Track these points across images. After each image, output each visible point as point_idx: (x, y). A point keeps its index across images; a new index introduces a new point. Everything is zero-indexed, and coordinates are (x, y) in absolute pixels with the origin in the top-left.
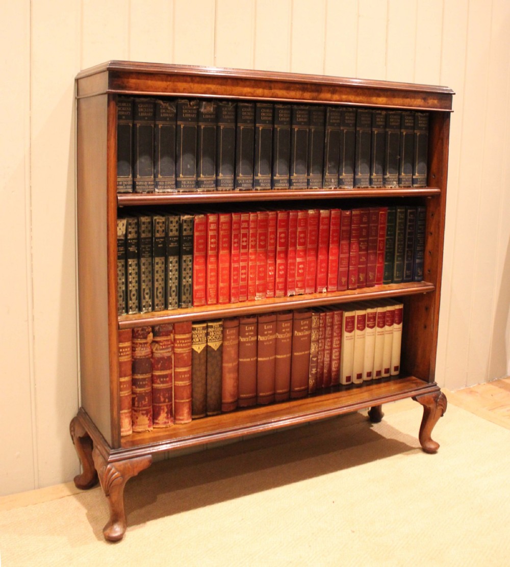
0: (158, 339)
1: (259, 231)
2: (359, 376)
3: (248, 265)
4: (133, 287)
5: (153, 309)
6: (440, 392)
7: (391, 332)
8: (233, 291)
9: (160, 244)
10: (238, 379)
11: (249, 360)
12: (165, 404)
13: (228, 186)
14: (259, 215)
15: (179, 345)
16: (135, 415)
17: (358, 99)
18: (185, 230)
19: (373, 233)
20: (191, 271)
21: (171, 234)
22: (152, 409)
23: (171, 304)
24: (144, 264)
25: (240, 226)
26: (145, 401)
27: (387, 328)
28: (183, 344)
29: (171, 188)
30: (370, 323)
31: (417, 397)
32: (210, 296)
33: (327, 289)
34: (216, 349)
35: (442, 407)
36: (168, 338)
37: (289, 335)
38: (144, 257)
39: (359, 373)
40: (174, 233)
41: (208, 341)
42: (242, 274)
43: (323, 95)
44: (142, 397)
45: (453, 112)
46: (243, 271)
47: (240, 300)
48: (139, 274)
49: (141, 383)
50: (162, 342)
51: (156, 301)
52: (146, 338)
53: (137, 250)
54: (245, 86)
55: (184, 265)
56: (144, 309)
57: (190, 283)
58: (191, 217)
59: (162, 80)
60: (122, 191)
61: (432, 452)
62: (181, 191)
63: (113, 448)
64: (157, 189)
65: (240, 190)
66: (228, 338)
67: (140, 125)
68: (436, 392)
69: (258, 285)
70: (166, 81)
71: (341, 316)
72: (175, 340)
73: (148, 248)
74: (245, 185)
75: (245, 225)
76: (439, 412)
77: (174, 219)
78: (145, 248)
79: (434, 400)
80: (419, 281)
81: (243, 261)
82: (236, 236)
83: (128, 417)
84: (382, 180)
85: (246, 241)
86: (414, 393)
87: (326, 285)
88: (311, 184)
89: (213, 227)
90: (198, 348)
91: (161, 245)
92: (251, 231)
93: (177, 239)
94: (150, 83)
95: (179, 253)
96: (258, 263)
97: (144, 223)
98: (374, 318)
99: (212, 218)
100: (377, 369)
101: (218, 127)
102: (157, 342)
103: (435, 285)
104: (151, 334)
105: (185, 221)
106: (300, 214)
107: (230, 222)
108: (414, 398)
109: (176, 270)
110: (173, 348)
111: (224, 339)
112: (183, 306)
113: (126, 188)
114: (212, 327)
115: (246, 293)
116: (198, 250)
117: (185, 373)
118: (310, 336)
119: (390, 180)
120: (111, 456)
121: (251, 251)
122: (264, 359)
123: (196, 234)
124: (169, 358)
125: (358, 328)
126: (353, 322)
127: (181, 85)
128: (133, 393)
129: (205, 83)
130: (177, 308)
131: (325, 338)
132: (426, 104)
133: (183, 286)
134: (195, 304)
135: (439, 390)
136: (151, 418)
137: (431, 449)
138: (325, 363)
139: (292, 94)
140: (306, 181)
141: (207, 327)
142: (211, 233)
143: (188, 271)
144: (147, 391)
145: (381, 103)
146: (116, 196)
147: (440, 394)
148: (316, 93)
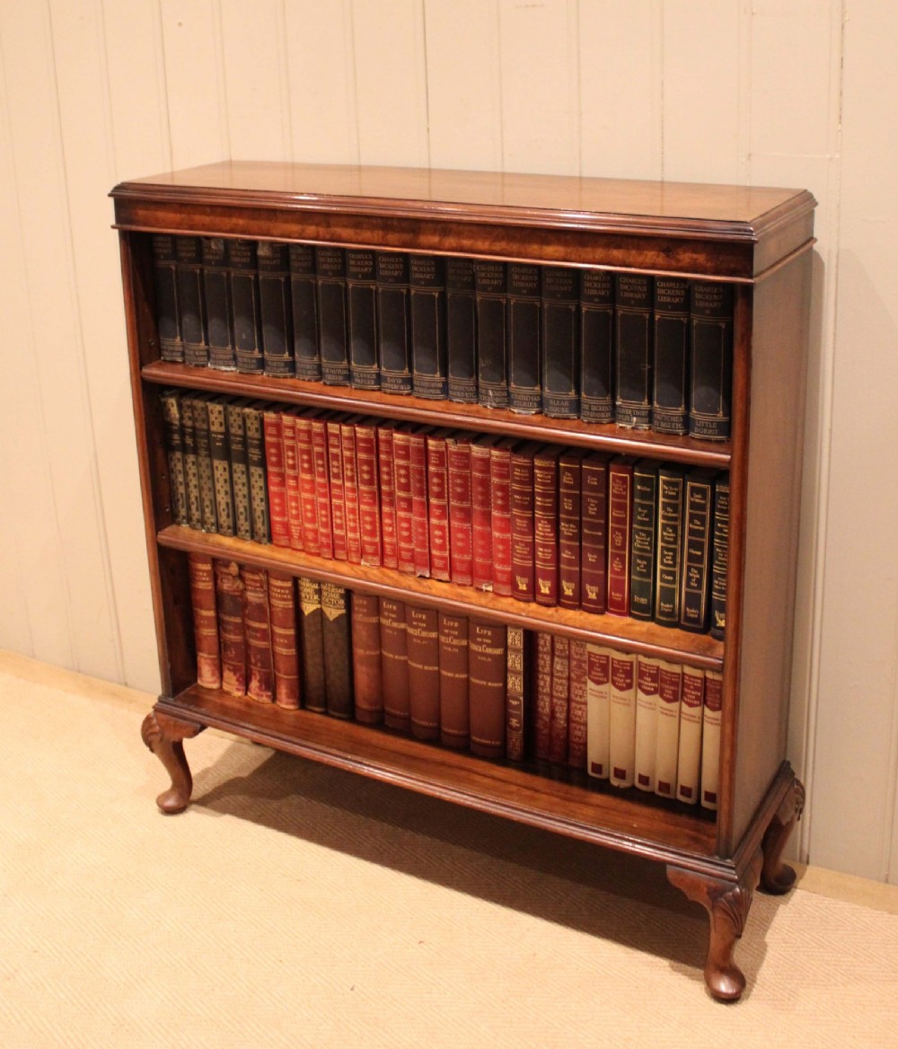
0: (243, 574)
1: (360, 455)
2: (620, 774)
3: (345, 505)
5: (219, 531)
7: (694, 720)
8: (322, 540)
9: (219, 441)
10: (380, 679)
11: (391, 655)
12: (257, 669)
13: (306, 374)
14: (358, 429)
15: (271, 593)
16: (221, 666)
17: (498, 246)
18: (249, 429)
19: (592, 510)
20: (262, 492)
21: (232, 430)
22: (244, 668)
23: (241, 530)
24: (202, 465)
25: (326, 441)
26: (231, 652)
29: (225, 366)
30: (643, 682)
32: (294, 536)
33: (494, 586)
34: (333, 618)
36: (256, 578)
38: (201, 455)
39: (620, 766)
40: (236, 430)
41: (323, 602)
42: (337, 518)
43: (423, 239)
44: (226, 644)
47: (336, 557)
49: (230, 628)
51: (221, 521)
52: (227, 567)
53: (193, 442)
54: (286, 222)
55: (254, 481)
58: (258, 412)
59: (175, 212)
60: (168, 359)
61: (716, 995)
62: (237, 371)
63: (164, 694)
64: (211, 363)
65: (325, 384)
66: (358, 609)
69: (365, 542)
70: (180, 213)
72: (268, 584)
73: (205, 444)
74: (329, 377)
77: (233, 410)
78: (201, 443)
81: (336, 497)
82: (320, 456)
83: (209, 665)
85: (337, 467)
87: (490, 580)
88: (451, 393)
89: (288, 433)
90: (304, 607)
91: (220, 444)
92: (346, 454)
93: (241, 439)
94: (161, 214)
95: (245, 460)
96: (363, 507)
97: (198, 408)
99: (287, 419)
100: (661, 777)
104: (234, 564)
106: (431, 443)
107: (309, 432)
111: (349, 608)
112: (258, 540)
113: (171, 356)
116: (273, 463)
117: (286, 637)
121: (348, 484)
122: (419, 666)
123: (267, 439)
124: (264, 607)
127: (198, 218)
128: (219, 636)
129: (230, 216)
130: (249, 538)
131: (551, 675)
132: (674, 263)
134: (274, 542)
136: (241, 679)
139: (367, 235)
140: (441, 385)
142: (287, 442)
143: (260, 490)
144: (233, 641)
145: (551, 257)
146: (138, 367)
147: (732, 889)
148: (411, 236)
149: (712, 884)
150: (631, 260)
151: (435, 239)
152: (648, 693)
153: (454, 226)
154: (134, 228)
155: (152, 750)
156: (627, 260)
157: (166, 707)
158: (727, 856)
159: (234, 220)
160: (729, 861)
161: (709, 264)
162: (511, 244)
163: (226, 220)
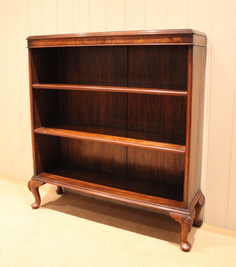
17: (126, 41)
43: (107, 42)
61: (184, 250)
94: (39, 43)
132: (172, 41)
139: (92, 42)
145: (140, 43)
146: (31, 84)
147: (188, 217)
148: (103, 41)
149: (182, 216)
150: (161, 41)
151: (110, 41)
153: (115, 37)
154: (32, 47)
155: (30, 191)
156: (160, 42)
157: (34, 178)
158: (186, 208)
159: (58, 42)
160: (187, 210)
161: (181, 41)
162: (129, 40)
163: (56, 42)
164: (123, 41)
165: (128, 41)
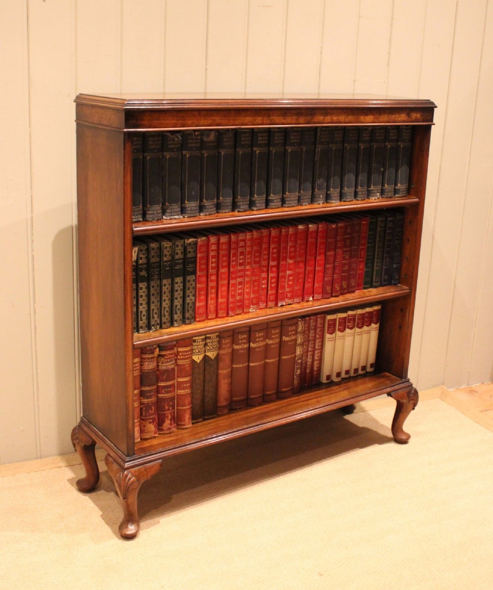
0: (163, 353)
1: (255, 248)
2: (338, 374)
3: (244, 280)
4: (143, 308)
5: (161, 328)
6: (413, 387)
7: (369, 332)
8: (231, 305)
9: (168, 267)
10: (231, 384)
11: (241, 365)
12: (170, 412)
13: (227, 209)
14: (255, 233)
15: (181, 357)
16: (142, 423)
18: (189, 252)
19: (356, 243)
20: (194, 290)
21: (177, 257)
22: (157, 418)
23: (176, 321)
24: (153, 287)
25: (238, 245)
26: (152, 410)
27: (365, 328)
28: (185, 355)
29: (177, 215)
30: (349, 324)
31: (391, 393)
32: (210, 311)
33: (313, 298)
34: (213, 358)
35: (414, 402)
36: (172, 351)
37: (278, 340)
38: (153, 280)
39: (338, 371)
40: (179, 256)
41: (206, 351)
42: (239, 289)
44: (148, 407)
45: (434, 124)
46: (240, 287)
47: (237, 313)
48: (148, 296)
49: (148, 394)
50: (167, 356)
51: (164, 319)
52: (153, 353)
55: (188, 285)
56: (153, 327)
57: (193, 301)
58: (195, 240)
60: (134, 220)
61: (404, 442)
62: (186, 216)
63: (128, 456)
64: (165, 216)
65: (239, 212)
66: (224, 346)
67: (150, 157)
68: (409, 388)
69: (253, 298)
71: (324, 319)
72: (178, 352)
73: (157, 271)
74: (242, 207)
75: (242, 244)
76: (411, 406)
77: (179, 243)
78: (154, 272)
79: (407, 395)
80: (395, 285)
81: (240, 277)
82: (234, 255)
83: (138, 426)
84: (366, 192)
85: (243, 259)
86: (388, 390)
87: (313, 294)
88: (301, 201)
89: (214, 247)
90: (197, 358)
92: (248, 249)
93: (182, 261)
95: (184, 273)
96: (253, 278)
97: (153, 249)
98: (354, 319)
99: (213, 239)
100: (354, 366)
101: (219, 153)
102: (162, 356)
103: (411, 289)
104: (157, 349)
105: (190, 244)
106: (291, 230)
107: (229, 243)
108: (389, 394)
109: (181, 290)
110: (176, 360)
111: (220, 348)
112: (187, 323)
113: (138, 218)
114: (210, 338)
115: (242, 307)
116: (201, 270)
117: (186, 382)
118: (296, 340)
119: (374, 191)
120: (126, 464)
121: (247, 267)
122: (256, 364)
123: (198, 256)
124: (173, 369)
125: (339, 330)
126: (335, 325)
127: (189, 120)
128: (141, 404)
130: (181, 324)
131: (308, 341)
132: (410, 119)
133: (187, 303)
134: (197, 319)
135: (411, 385)
136: (157, 425)
137: (403, 439)
138: (309, 363)
140: (297, 198)
141: (206, 338)
142: (212, 254)
143: (191, 290)
144: (153, 401)
145: (368, 121)
146: (131, 228)
148: (310, 117)
151: (322, 118)
152: (351, 328)
160: (407, 379)
161: (421, 118)
164: (343, 117)
165: (350, 117)
